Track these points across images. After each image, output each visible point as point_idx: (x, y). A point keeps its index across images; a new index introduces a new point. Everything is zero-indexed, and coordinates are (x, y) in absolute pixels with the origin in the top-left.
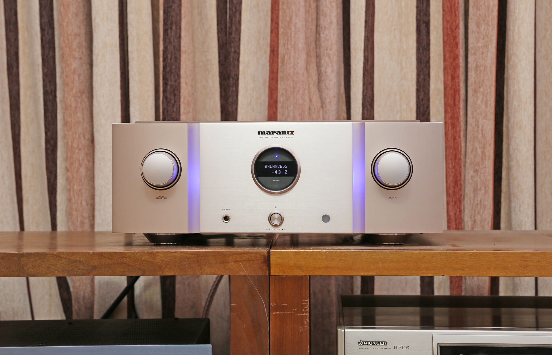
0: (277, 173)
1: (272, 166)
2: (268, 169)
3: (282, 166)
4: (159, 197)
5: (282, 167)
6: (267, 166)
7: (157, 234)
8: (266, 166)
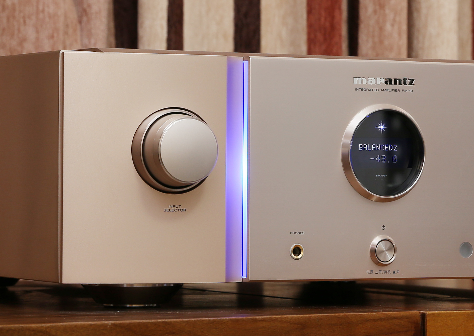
0: (379, 160)
1: (370, 148)
2: (365, 152)
3: (388, 146)
4: (171, 209)
5: (388, 149)
6: (363, 147)
7: (125, 286)
8: (361, 146)
